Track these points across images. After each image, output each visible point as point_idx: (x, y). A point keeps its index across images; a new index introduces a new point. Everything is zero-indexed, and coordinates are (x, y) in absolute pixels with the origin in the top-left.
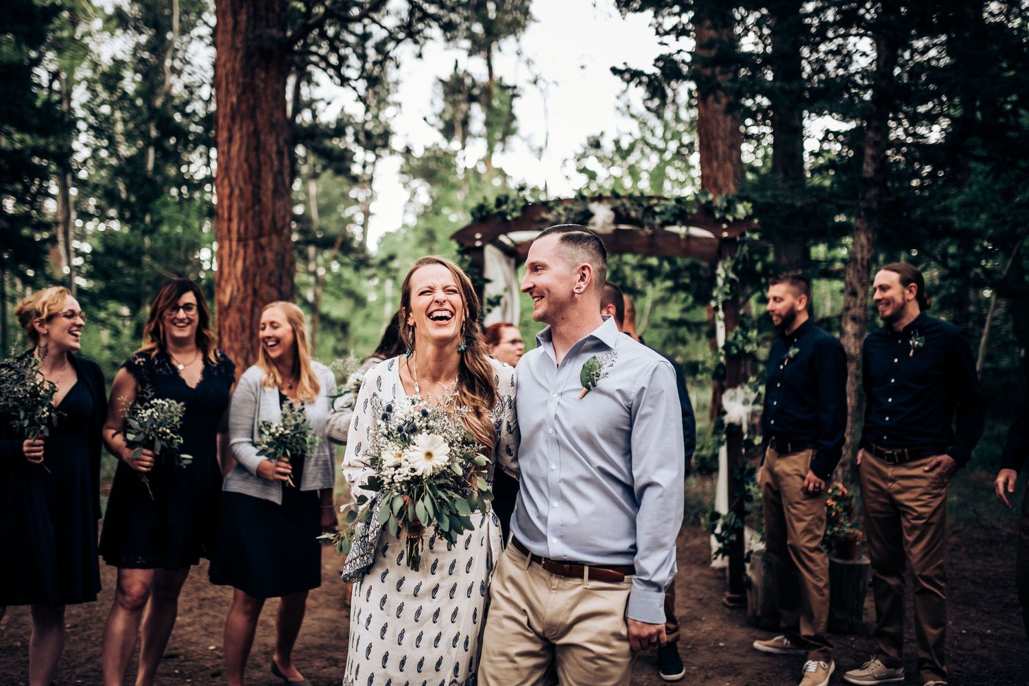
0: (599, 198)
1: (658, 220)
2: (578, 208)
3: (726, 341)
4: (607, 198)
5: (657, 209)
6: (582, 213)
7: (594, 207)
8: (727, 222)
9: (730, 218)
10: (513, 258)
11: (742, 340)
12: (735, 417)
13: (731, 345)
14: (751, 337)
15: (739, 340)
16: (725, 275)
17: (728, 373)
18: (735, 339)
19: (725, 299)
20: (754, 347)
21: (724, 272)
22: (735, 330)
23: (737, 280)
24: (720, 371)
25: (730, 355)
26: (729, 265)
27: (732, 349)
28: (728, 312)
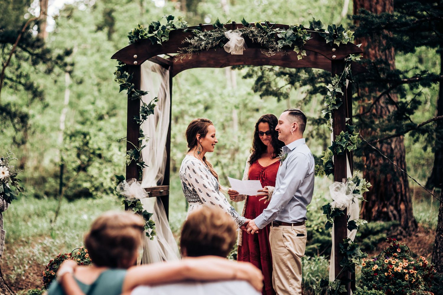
0: (233, 26)
1: (280, 45)
2: (215, 34)
3: (334, 143)
4: (240, 26)
5: (279, 36)
6: (218, 38)
7: (228, 34)
8: (335, 46)
9: (338, 44)
10: (168, 69)
11: (346, 141)
12: (340, 204)
13: (337, 145)
14: (353, 139)
15: (343, 141)
16: (333, 89)
17: (335, 168)
18: (341, 140)
19: (333, 108)
20: (354, 147)
21: (332, 86)
22: (341, 133)
23: (343, 93)
24: (329, 166)
25: (336, 153)
26: (337, 81)
27: (338, 148)
28: (335, 119)
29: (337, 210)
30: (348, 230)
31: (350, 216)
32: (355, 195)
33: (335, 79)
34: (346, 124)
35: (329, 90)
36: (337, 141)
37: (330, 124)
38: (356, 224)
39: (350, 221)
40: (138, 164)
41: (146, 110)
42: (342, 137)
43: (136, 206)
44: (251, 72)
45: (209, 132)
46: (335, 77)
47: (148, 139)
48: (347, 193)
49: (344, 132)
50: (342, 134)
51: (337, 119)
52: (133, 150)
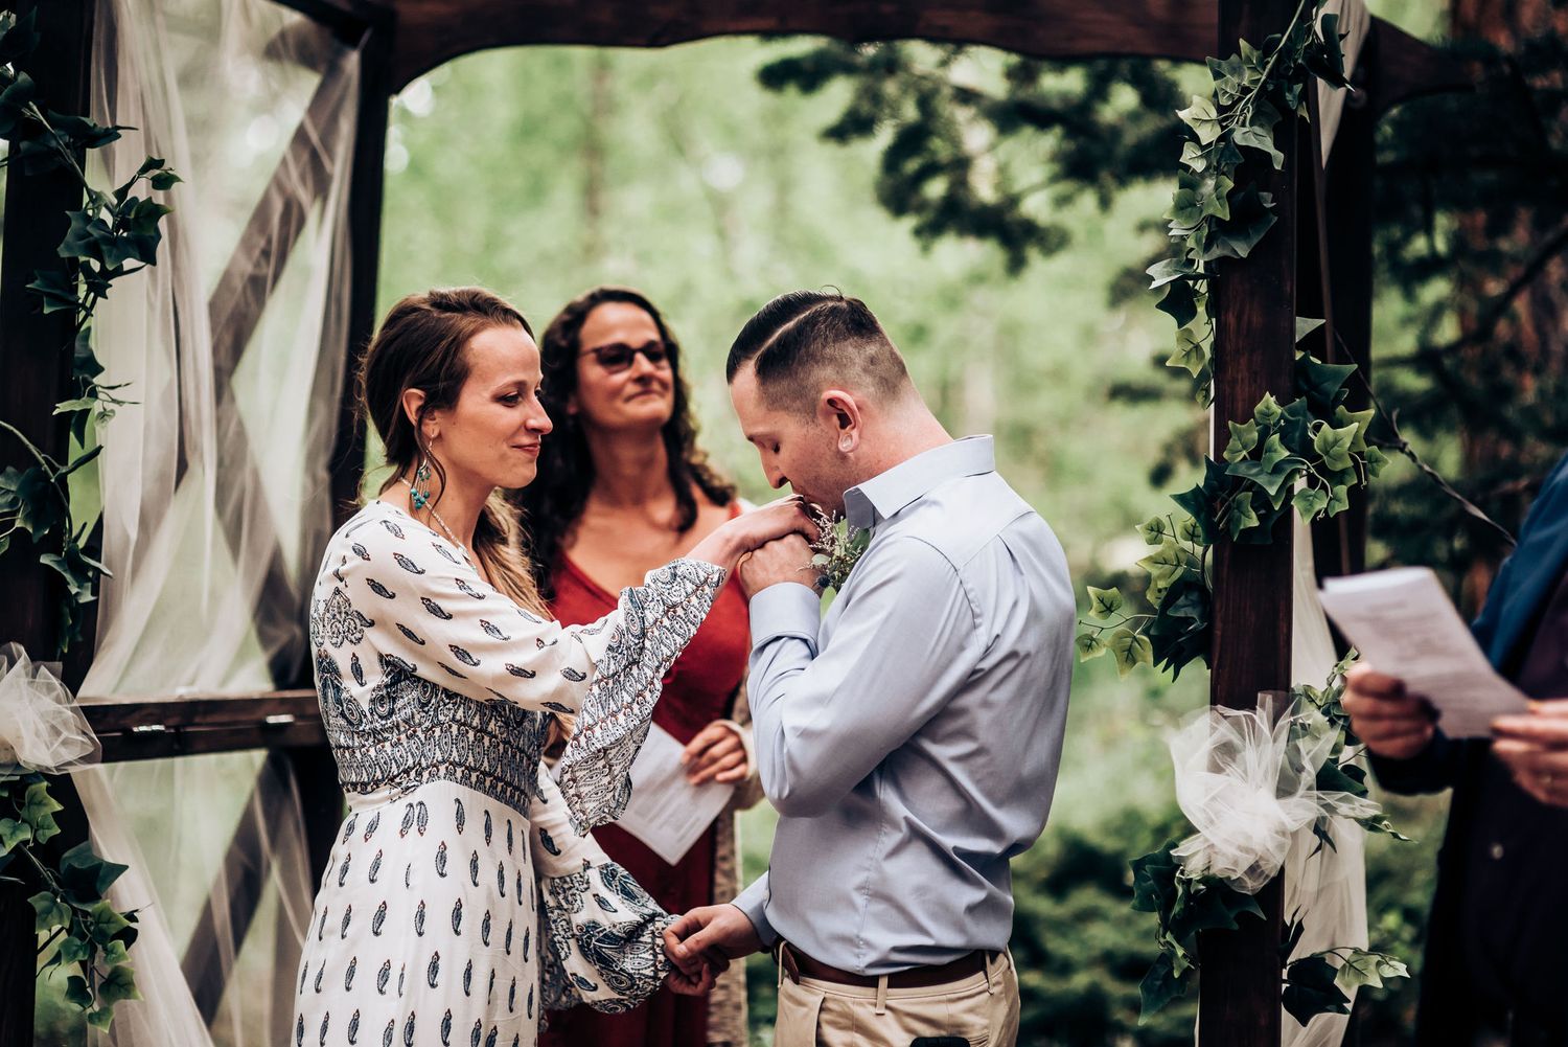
3: (1217, 467)
10: (354, 44)
11: (1286, 461)
12: (1232, 851)
13: (1238, 483)
14: (1328, 446)
15: (1270, 460)
16: (1218, 131)
17: (1219, 624)
18: (1257, 454)
19: (1216, 252)
20: (1335, 498)
21: (1214, 114)
22: (1260, 407)
23: (1278, 158)
24: (1181, 614)
25: (1228, 532)
26: (1245, 83)
27: (1239, 505)
28: (1231, 319)
29: (1218, 888)
30: (1287, 1018)
31: (1300, 928)
32: (1332, 798)
33: (1236, 71)
34: (1299, 355)
35: (1195, 139)
36: (1236, 454)
37: (1197, 347)
38: (1337, 982)
39: (1300, 962)
40: (45, 560)
41: (96, 233)
42: (1264, 434)
43: (24, 813)
44: (866, 108)
45: (475, 372)
46: (1234, 58)
47: (110, 406)
48: (1285, 788)
49: (1281, 402)
50: (1267, 414)
51: (1239, 318)
52: (20, 470)
